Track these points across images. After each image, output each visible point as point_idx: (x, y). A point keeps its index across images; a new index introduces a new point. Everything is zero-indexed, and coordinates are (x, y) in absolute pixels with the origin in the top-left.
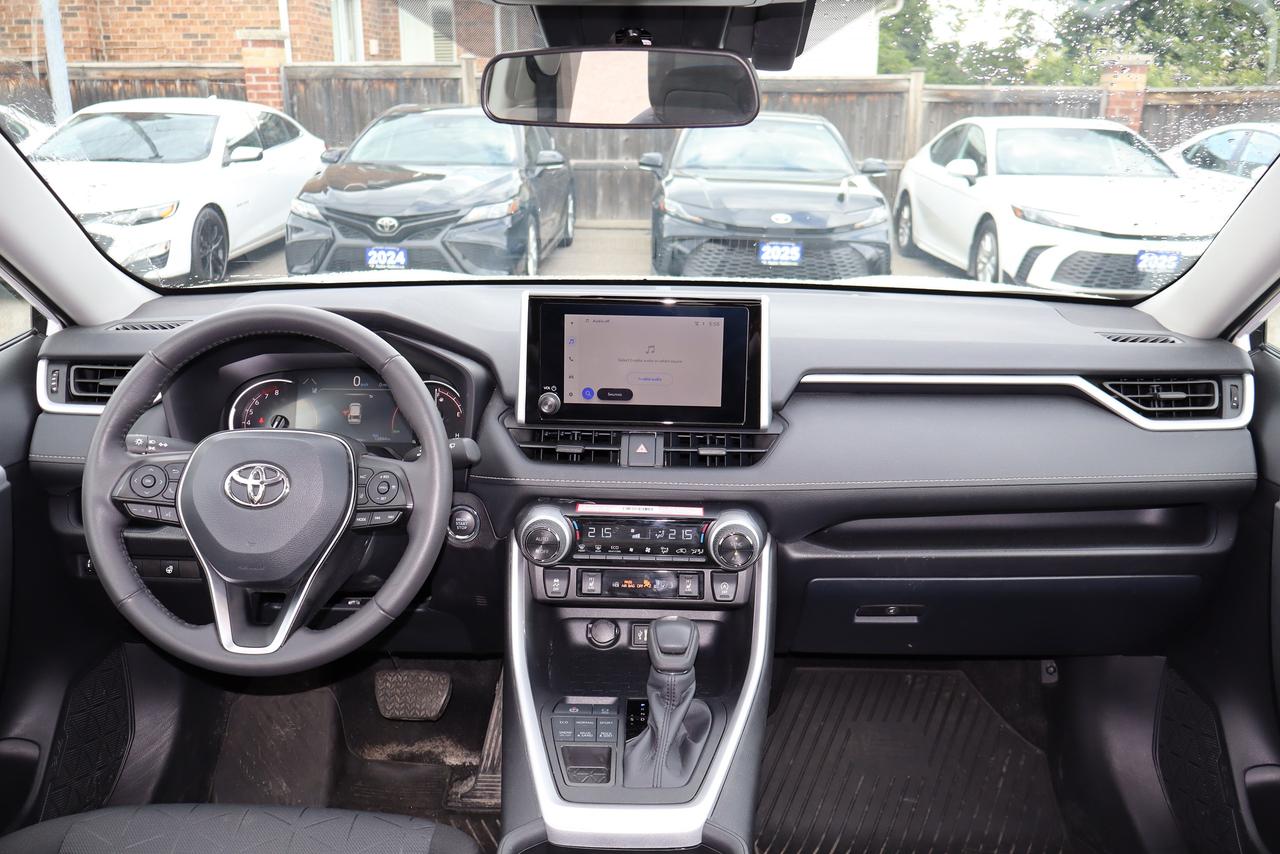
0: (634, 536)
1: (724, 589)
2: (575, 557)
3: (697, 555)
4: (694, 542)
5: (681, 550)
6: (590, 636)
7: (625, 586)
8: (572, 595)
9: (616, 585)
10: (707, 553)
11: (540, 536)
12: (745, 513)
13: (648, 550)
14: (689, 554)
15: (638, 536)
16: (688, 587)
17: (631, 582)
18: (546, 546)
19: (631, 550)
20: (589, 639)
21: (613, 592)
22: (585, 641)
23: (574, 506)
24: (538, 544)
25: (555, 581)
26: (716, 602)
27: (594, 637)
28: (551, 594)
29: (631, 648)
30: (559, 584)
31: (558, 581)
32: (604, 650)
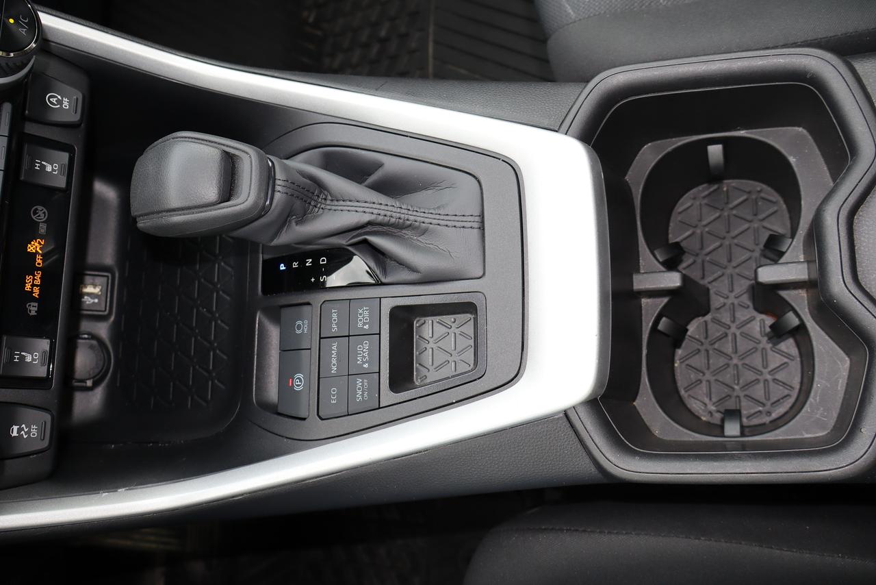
1: (60, 102)
6: (90, 384)
7: (36, 291)
8: (46, 397)
9: (33, 309)
16: (49, 168)
17: (29, 279)
20: (96, 384)
25: (15, 434)
26: (82, 125)
27: (92, 376)
28: (44, 441)
29: (112, 318)
30: (23, 426)
31: (15, 428)
32: (112, 361)
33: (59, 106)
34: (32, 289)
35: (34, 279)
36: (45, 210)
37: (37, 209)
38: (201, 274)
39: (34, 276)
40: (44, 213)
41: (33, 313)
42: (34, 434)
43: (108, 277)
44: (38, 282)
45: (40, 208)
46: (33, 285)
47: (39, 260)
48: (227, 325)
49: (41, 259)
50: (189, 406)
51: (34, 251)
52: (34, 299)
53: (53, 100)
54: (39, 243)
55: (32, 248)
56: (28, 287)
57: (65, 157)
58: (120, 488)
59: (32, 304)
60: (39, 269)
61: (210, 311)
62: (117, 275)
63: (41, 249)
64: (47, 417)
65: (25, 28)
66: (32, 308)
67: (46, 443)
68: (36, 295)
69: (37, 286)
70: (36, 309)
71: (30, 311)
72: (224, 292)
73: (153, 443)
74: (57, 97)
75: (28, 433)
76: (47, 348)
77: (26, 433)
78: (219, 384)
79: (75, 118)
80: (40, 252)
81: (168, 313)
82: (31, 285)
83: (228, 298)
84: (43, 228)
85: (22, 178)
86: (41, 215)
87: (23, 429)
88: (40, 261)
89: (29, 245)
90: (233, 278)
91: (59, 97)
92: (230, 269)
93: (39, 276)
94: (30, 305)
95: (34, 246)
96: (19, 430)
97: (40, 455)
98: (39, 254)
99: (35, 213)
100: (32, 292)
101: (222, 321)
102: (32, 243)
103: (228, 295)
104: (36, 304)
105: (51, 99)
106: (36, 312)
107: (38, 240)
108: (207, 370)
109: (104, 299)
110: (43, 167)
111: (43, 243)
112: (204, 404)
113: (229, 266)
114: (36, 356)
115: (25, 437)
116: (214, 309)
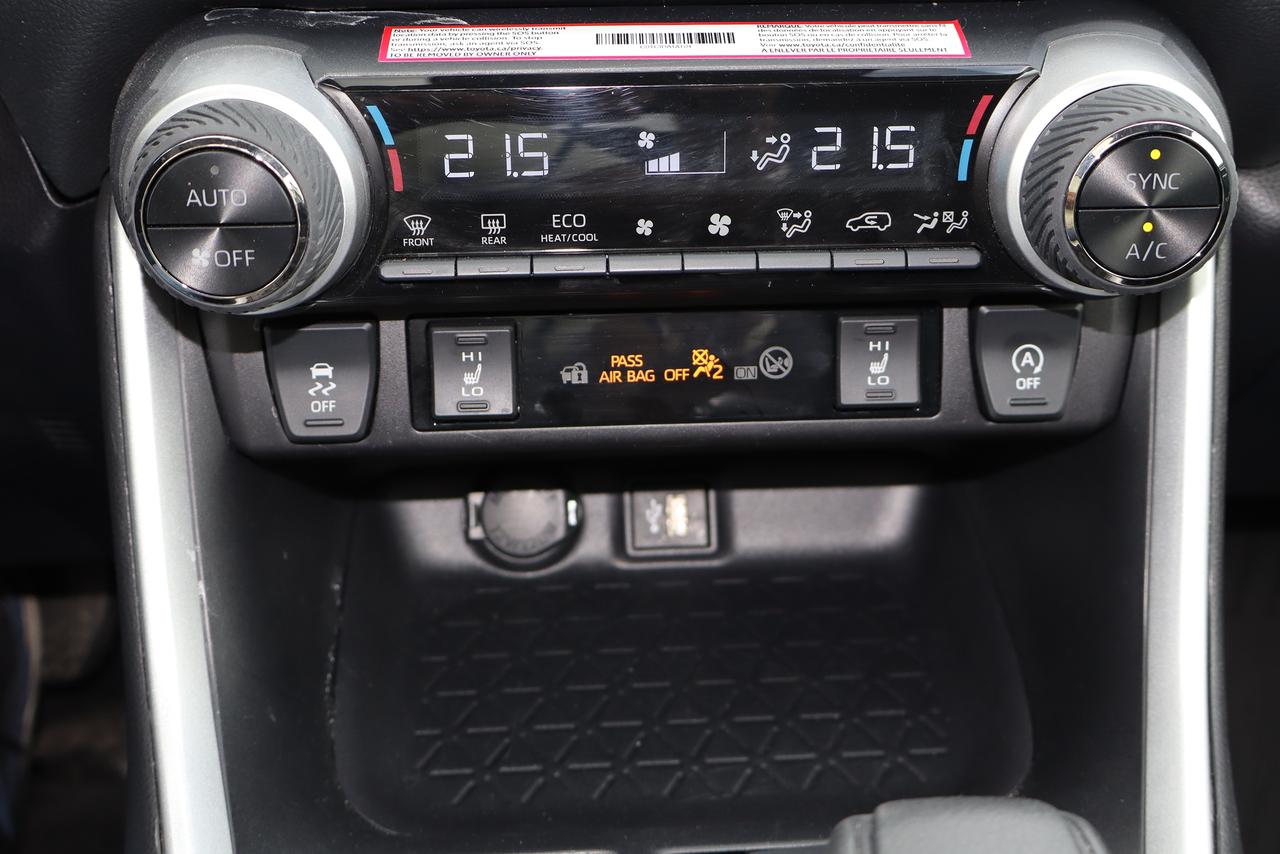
0: (653, 166)
1: (1028, 371)
2: (391, 271)
3: (938, 239)
4: (928, 184)
5: (870, 219)
6: (476, 533)
7: (614, 377)
8: (397, 422)
9: (575, 375)
10: (985, 231)
11: (209, 185)
12: (1155, 37)
13: (720, 225)
14: (903, 237)
15: (669, 164)
16: (876, 368)
17: (637, 360)
18: (238, 232)
19: (645, 227)
20: (478, 546)
21: (565, 405)
22: (466, 557)
23: (372, 38)
24: (205, 220)
25: (316, 372)
26: (991, 424)
27: (492, 536)
28: (304, 428)
29: (622, 565)
30: (333, 386)
31: (328, 371)
32: (530, 575)
33: (1018, 371)
34: (616, 368)
35: (636, 370)
36: (786, 372)
37: (784, 356)
38: (723, 726)
39: (644, 369)
40: (780, 372)
41: (566, 377)
42: (316, 407)
43: (709, 544)
44: (632, 377)
45: (789, 362)
46: (624, 370)
47: (678, 374)
48: (604, 794)
49: (680, 378)
50: (418, 732)
51: (695, 362)
52: (594, 376)
53: (1028, 359)
54: (714, 371)
55: (700, 357)
56: (618, 360)
57: (909, 394)
58: (207, 585)
59: (585, 374)
60: (659, 375)
61: (637, 754)
62: (716, 563)
63: (702, 374)
64: (352, 426)
65: (1142, 255)
66: (575, 373)
67: (299, 431)
68: (604, 377)
69: (624, 376)
70: (575, 381)
71: (570, 371)
72: (681, 781)
73: (336, 663)
74: (1037, 363)
75: (320, 396)
76: (495, 410)
77: (318, 392)
78: (463, 791)
79: (1001, 405)
80: (696, 375)
81: (631, 670)
82: (624, 365)
83: (666, 791)
84: (746, 373)
85: (844, 321)
86: (777, 365)
87: (326, 385)
88: (676, 375)
89: (705, 352)
90: (713, 798)
91: (1038, 369)
92: (736, 788)
93: (645, 378)
94: (581, 368)
95: (705, 362)
96: (324, 380)
97: (278, 424)
98: (692, 372)
99: (776, 355)
100: (609, 369)
101: (611, 783)
102: (712, 357)
103: (673, 793)
104: (585, 380)
105: (1028, 354)
106: (569, 382)
107: (720, 367)
108: (498, 762)
109: (660, 543)
110: (877, 356)
111: (715, 376)
112: (421, 763)
113: (745, 787)
114: (477, 391)
115: (311, 392)
116: (641, 763)
